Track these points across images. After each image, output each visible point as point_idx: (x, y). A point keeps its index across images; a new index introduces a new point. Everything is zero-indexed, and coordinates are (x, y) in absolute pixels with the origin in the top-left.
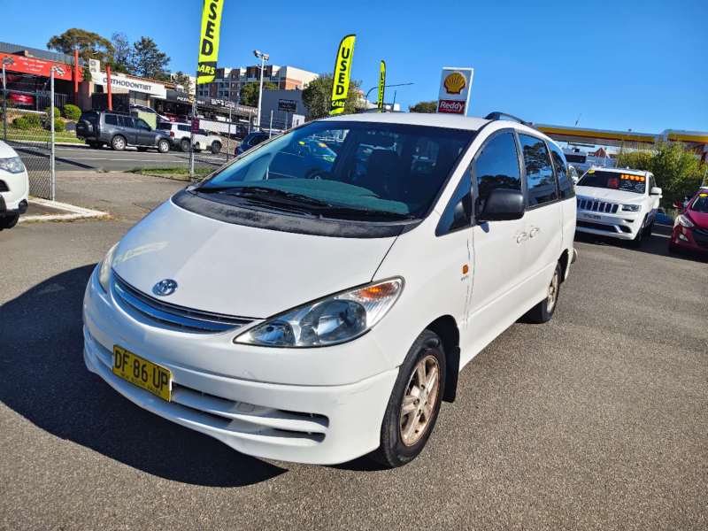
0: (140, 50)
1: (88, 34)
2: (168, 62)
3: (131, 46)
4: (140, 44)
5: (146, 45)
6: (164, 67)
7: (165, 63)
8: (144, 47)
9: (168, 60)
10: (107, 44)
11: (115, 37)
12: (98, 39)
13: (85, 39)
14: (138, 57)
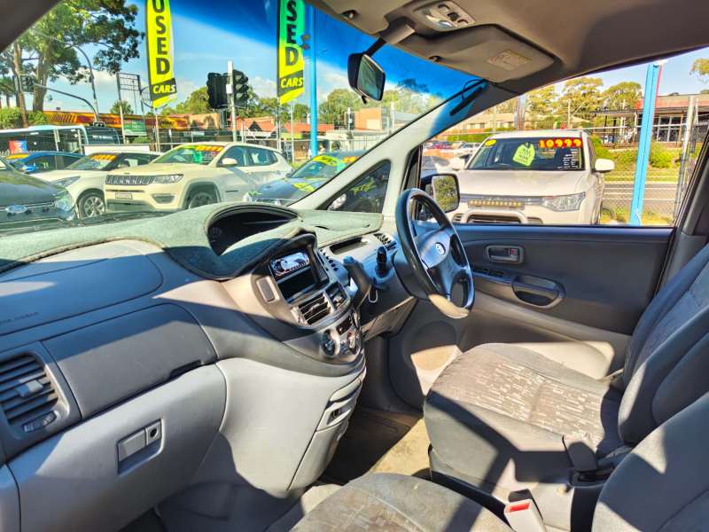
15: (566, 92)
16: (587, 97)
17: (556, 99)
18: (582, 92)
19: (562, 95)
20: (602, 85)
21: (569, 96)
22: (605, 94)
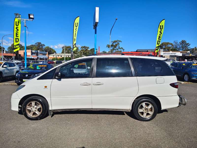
0: (181, 44)
1: (166, 43)
2: (190, 45)
3: (179, 43)
4: (181, 42)
5: (183, 42)
6: (188, 47)
7: (189, 46)
8: (182, 43)
9: (190, 44)
10: (172, 44)
11: (174, 42)
12: (169, 43)
13: (166, 44)
14: (181, 46)
15: (81, 49)
16: (86, 51)
17: (79, 51)
18: (85, 50)
19: (80, 50)
20: (89, 48)
21: (82, 50)
22: (90, 50)
